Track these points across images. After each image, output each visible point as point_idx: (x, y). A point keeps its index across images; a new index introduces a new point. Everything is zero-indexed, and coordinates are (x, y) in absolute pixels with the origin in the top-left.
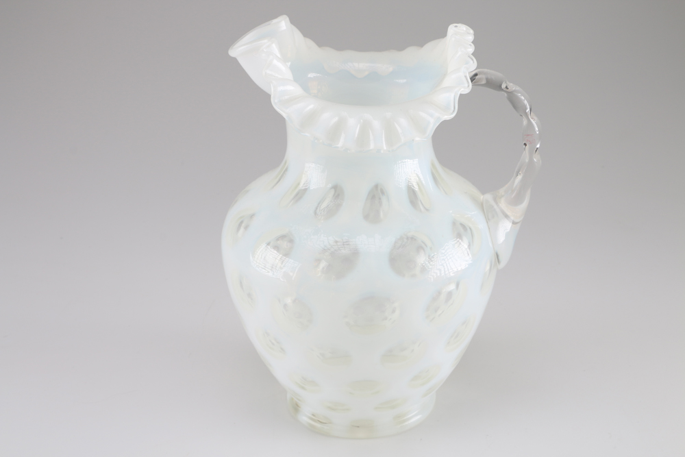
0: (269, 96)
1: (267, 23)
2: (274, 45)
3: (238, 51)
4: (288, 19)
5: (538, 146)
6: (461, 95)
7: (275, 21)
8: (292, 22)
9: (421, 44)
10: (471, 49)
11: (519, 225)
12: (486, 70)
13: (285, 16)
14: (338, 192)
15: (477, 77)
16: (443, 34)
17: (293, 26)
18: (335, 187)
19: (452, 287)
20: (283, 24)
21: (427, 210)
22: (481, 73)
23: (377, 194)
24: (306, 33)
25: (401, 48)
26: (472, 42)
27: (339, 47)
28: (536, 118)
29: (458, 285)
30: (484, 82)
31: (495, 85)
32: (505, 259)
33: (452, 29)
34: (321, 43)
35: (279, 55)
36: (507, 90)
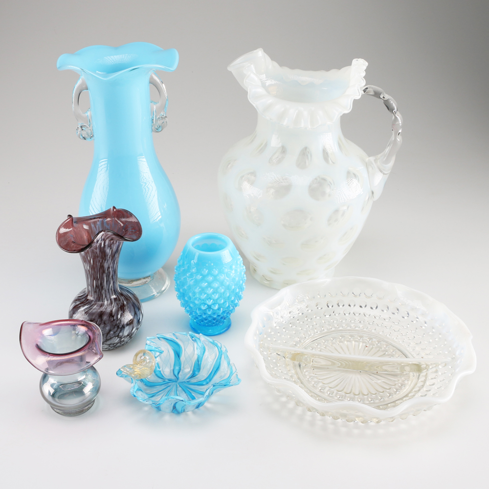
0: (247, 93)
1: (251, 52)
2: (252, 66)
3: (233, 68)
4: (263, 50)
5: (400, 131)
6: (354, 100)
7: (255, 51)
8: (265, 51)
9: (339, 68)
10: (364, 74)
11: (387, 176)
12: (372, 86)
13: (261, 48)
14: (284, 150)
15: (368, 90)
16: (350, 64)
17: (265, 54)
18: (283, 147)
19: (345, 208)
20: (260, 53)
21: (334, 163)
22: (370, 87)
23: (305, 153)
24: (273, 58)
25: (328, 70)
26: (365, 70)
27: (292, 67)
28: (400, 115)
29: (348, 208)
30: (372, 93)
31: (377, 94)
32: (377, 196)
33: (354, 61)
34: (281, 64)
35: (255, 72)
36: (384, 99)
